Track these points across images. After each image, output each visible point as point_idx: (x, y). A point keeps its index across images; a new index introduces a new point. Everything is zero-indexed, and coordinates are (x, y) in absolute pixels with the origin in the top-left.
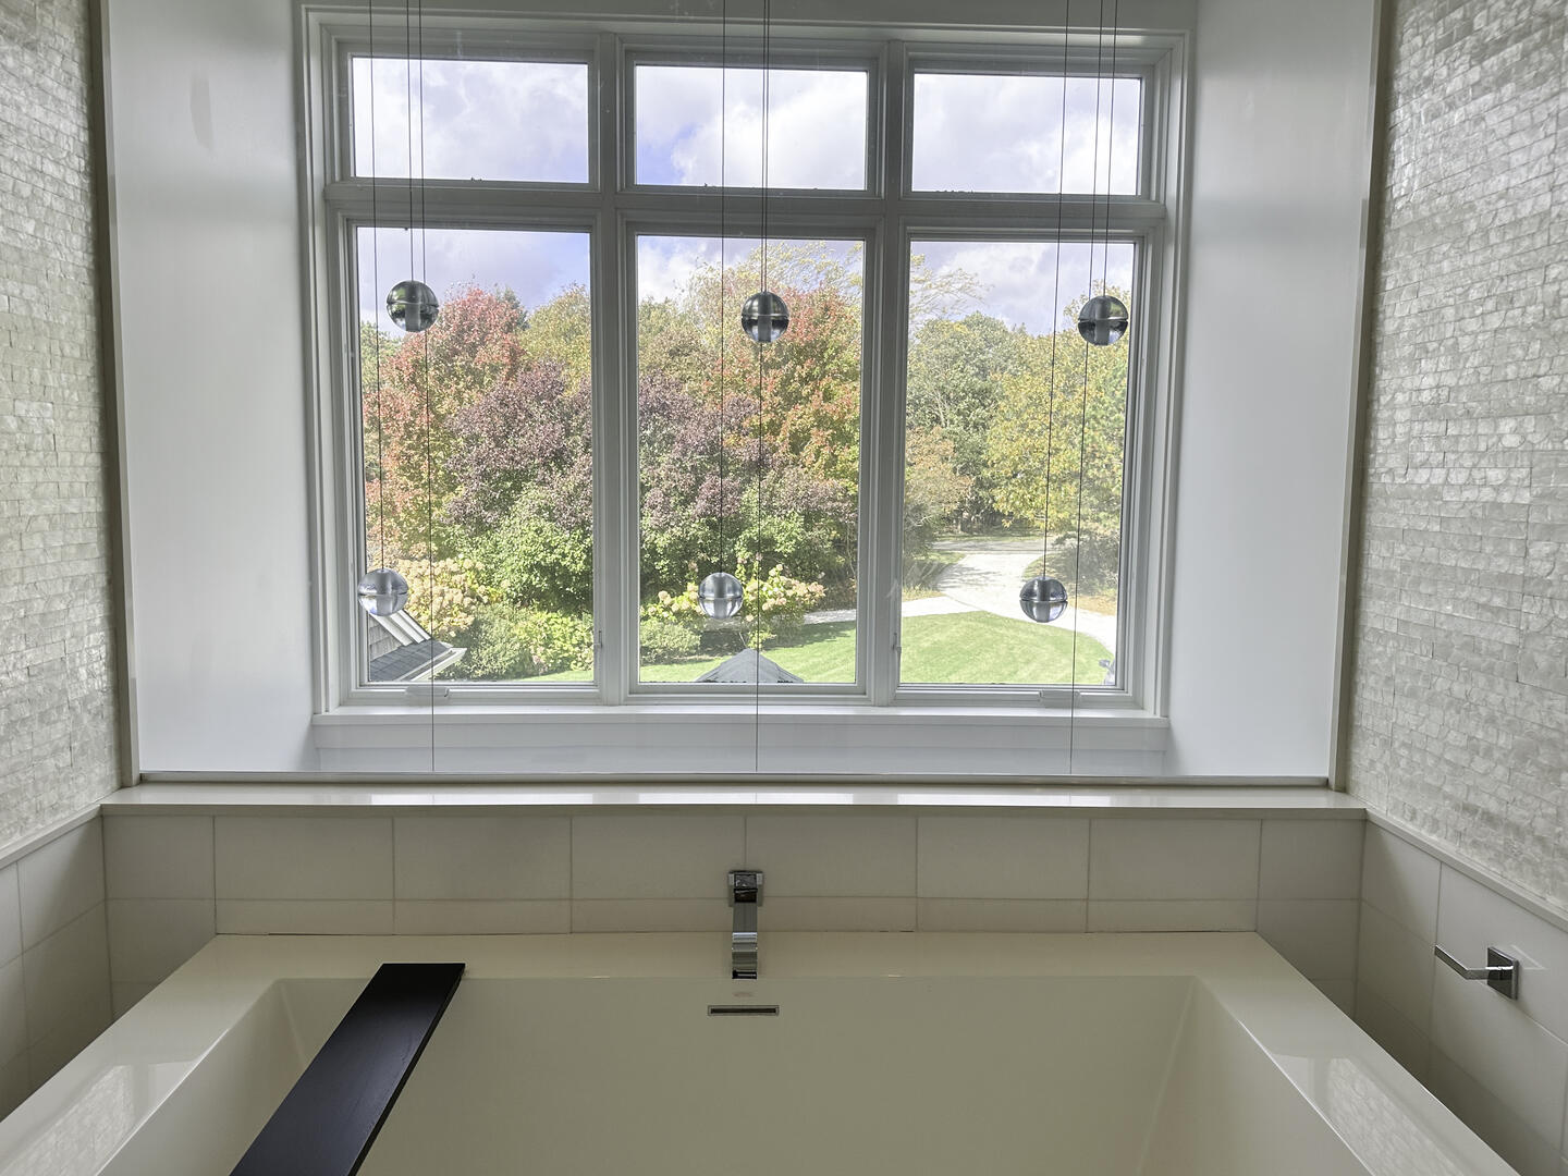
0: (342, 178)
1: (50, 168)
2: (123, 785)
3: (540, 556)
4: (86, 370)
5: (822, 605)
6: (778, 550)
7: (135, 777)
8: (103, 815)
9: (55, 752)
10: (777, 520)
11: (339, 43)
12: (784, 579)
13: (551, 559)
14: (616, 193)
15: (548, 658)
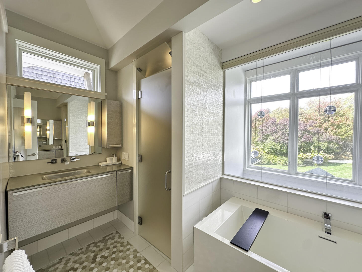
0: (250, 98)
1: (219, 104)
2: (223, 175)
3: (272, 147)
4: (222, 126)
5: (333, 159)
6: (322, 148)
7: (224, 174)
8: (221, 178)
9: (217, 170)
10: (321, 143)
11: (250, 81)
12: (323, 153)
13: (274, 147)
14: (295, 93)
15: (273, 163)
